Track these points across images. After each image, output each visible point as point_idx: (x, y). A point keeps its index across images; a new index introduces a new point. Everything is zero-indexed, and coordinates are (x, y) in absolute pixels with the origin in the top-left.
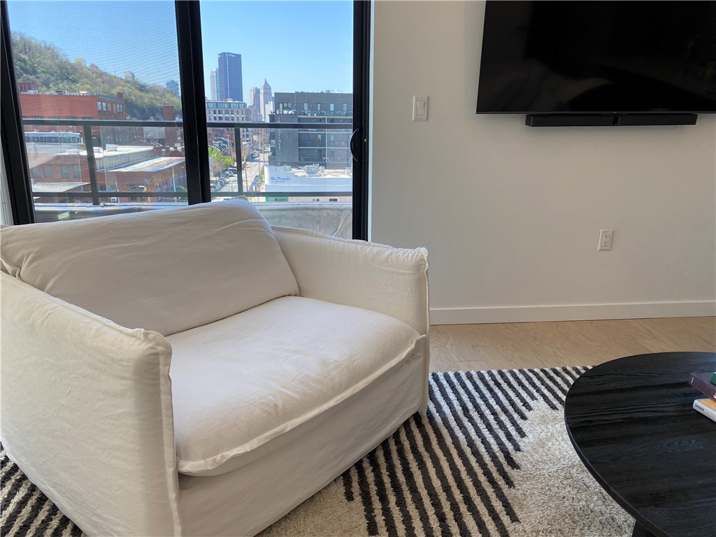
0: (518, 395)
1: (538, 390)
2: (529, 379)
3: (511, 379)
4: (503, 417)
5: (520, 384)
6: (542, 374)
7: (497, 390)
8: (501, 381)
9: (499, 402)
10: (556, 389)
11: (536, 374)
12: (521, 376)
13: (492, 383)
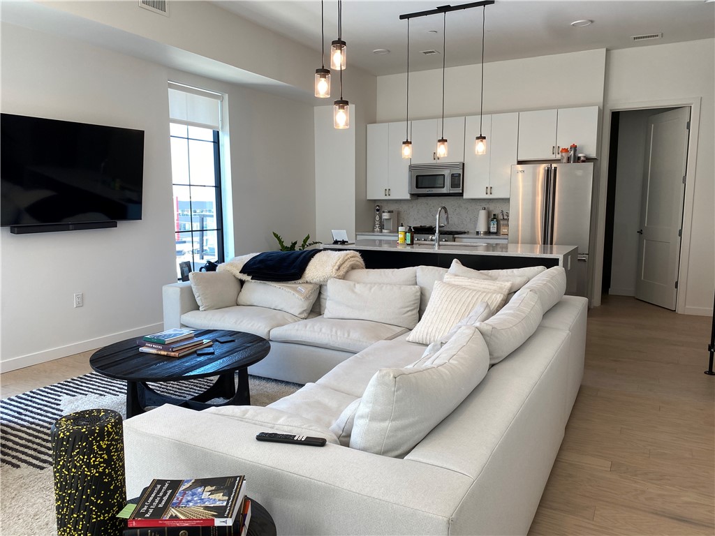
0: (49, 397)
1: (61, 392)
2: (52, 389)
3: (41, 393)
4: (46, 408)
5: (48, 393)
6: (59, 385)
7: (34, 400)
8: (34, 395)
9: (39, 404)
10: (71, 388)
11: (56, 386)
12: (46, 390)
13: (30, 398)
